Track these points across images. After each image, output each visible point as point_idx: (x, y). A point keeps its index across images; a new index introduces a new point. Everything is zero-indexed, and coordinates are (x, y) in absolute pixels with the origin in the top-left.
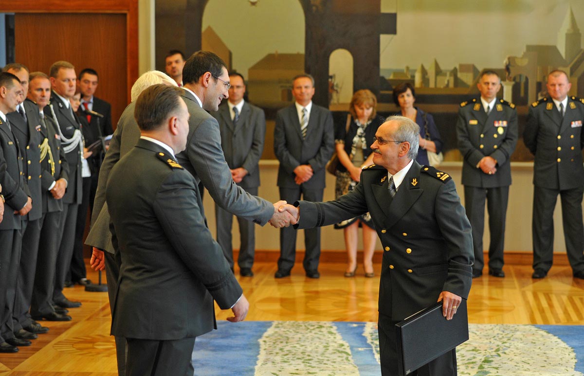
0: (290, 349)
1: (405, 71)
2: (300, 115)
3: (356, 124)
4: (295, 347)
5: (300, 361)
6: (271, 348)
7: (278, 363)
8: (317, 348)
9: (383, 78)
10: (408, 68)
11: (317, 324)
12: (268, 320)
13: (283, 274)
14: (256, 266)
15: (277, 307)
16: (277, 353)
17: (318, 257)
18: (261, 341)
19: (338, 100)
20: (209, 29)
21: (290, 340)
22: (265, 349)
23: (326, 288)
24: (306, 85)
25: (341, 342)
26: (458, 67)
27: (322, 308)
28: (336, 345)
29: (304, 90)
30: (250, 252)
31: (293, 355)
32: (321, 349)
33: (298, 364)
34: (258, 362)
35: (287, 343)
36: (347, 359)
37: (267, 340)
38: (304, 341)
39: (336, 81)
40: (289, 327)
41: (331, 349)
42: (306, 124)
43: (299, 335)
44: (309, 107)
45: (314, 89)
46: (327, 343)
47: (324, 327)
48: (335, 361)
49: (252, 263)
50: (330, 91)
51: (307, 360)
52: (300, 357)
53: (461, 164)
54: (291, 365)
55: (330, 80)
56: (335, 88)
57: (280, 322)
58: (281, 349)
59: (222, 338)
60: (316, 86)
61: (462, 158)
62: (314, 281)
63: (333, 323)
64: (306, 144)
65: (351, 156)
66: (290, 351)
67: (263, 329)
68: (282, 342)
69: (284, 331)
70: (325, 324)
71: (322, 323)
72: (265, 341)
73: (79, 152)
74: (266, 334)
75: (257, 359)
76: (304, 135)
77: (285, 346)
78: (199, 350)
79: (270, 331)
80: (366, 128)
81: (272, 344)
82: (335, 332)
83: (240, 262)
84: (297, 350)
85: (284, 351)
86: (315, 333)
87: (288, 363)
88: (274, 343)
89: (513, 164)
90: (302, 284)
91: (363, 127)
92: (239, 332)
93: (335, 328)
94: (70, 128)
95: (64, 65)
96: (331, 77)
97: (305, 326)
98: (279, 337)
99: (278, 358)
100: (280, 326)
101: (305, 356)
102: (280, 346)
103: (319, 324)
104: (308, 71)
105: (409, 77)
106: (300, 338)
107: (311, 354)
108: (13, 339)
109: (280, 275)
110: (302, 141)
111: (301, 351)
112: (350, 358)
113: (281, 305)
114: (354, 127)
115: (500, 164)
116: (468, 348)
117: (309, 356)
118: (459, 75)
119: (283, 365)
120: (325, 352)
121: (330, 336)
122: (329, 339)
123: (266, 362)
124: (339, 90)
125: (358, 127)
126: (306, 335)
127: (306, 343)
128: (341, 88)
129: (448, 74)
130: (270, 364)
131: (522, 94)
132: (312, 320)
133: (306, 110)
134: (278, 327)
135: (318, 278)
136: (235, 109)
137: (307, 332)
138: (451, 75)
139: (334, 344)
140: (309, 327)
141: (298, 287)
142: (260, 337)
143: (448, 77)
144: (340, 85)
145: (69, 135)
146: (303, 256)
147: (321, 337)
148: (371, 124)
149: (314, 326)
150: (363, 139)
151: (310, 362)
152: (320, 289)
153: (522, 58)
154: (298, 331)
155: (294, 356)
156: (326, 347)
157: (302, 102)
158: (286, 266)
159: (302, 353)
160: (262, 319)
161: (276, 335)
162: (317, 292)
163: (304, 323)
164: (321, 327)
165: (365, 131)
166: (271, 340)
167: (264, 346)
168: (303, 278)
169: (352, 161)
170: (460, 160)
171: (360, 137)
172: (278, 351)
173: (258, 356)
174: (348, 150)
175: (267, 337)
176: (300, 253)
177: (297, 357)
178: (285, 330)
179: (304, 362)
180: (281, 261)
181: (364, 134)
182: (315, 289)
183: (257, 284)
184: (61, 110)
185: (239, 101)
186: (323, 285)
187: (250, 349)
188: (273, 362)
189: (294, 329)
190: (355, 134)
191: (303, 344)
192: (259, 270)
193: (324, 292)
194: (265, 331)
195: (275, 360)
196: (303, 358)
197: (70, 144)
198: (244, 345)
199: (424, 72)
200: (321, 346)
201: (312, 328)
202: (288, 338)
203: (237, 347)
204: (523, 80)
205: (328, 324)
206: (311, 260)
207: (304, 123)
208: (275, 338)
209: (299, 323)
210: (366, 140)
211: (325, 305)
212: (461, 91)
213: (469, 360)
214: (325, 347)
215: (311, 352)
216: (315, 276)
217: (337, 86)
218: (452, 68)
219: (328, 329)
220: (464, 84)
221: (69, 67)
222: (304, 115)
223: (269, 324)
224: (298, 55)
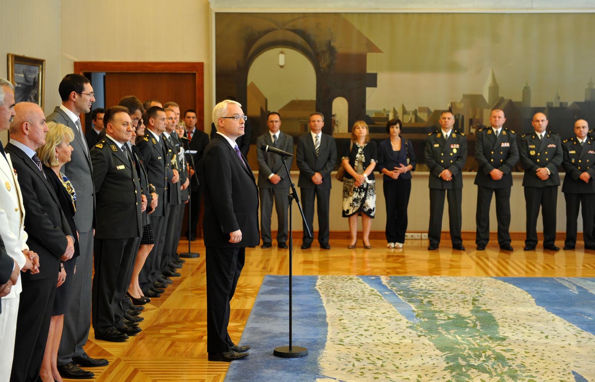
1: (383, 112)
2: (314, 139)
3: (357, 146)
4: (342, 291)
5: (351, 301)
6: (326, 292)
7: (336, 302)
8: (357, 293)
9: (368, 116)
10: (384, 110)
11: (348, 277)
12: (314, 275)
13: (307, 246)
16: (332, 296)
17: (328, 235)
18: (317, 288)
19: (338, 131)
20: (252, 83)
21: (336, 287)
24: (318, 120)
25: (371, 288)
26: (417, 109)
29: (317, 123)
30: (285, 232)
31: (343, 296)
32: (360, 293)
33: (351, 303)
34: (323, 301)
35: (335, 289)
36: (381, 299)
38: (346, 288)
39: (337, 118)
40: (330, 279)
41: (366, 293)
42: (318, 146)
43: (340, 284)
44: (320, 134)
45: (323, 123)
46: (362, 290)
47: (353, 279)
48: (374, 300)
49: (286, 239)
50: (333, 124)
51: (354, 300)
52: (349, 298)
53: (428, 173)
55: (333, 117)
56: (336, 123)
58: (334, 293)
60: (325, 121)
61: (429, 170)
63: (358, 276)
64: (319, 159)
65: (355, 167)
66: (340, 294)
67: (314, 280)
68: (331, 289)
69: (329, 282)
70: (353, 277)
72: (320, 288)
74: (318, 284)
75: (321, 300)
76: (317, 153)
77: (335, 291)
79: (319, 282)
80: (364, 149)
81: (325, 290)
83: (278, 239)
84: (344, 293)
85: (336, 294)
86: (350, 283)
89: (464, 173)
91: (362, 148)
93: (362, 280)
96: (334, 116)
97: (341, 278)
98: (328, 286)
100: (323, 278)
101: (352, 298)
102: (331, 291)
103: (350, 277)
104: (318, 111)
105: (385, 116)
106: (342, 286)
107: (355, 296)
109: (305, 248)
110: (316, 157)
111: (347, 294)
112: (383, 298)
114: (356, 148)
115: (455, 175)
116: (458, 292)
118: (418, 114)
120: (364, 295)
122: (363, 287)
123: (328, 301)
124: (338, 124)
125: (359, 148)
126: (345, 284)
127: (348, 289)
128: (340, 123)
129: (411, 113)
131: (460, 127)
133: (318, 137)
136: (274, 136)
137: (344, 282)
138: (413, 114)
139: (367, 290)
140: (344, 279)
142: (315, 285)
143: (411, 116)
144: (339, 121)
148: (367, 146)
149: (346, 278)
150: (363, 155)
151: (358, 301)
153: (459, 103)
154: (337, 281)
155: (344, 298)
156: (363, 292)
157: (315, 131)
158: (308, 241)
159: (349, 295)
164: (351, 279)
165: (363, 150)
166: (323, 287)
167: (321, 291)
169: (356, 171)
170: (427, 171)
171: (360, 154)
172: (332, 294)
173: (321, 298)
174: (352, 163)
175: (319, 286)
177: (347, 298)
180: (305, 237)
181: (363, 153)
185: (277, 131)
187: (313, 293)
188: (333, 302)
190: (357, 152)
191: (346, 290)
194: (316, 282)
195: (334, 300)
198: (307, 290)
199: (395, 112)
200: (359, 291)
203: (303, 292)
204: (461, 118)
205: (356, 277)
206: (324, 237)
208: (325, 286)
210: (365, 156)
212: (419, 125)
213: (462, 299)
215: (354, 294)
217: (337, 122)
218: (414, 110)
220: (421, 120)
222: (317, 140)
223: (316, 278)
224: (312, 101)
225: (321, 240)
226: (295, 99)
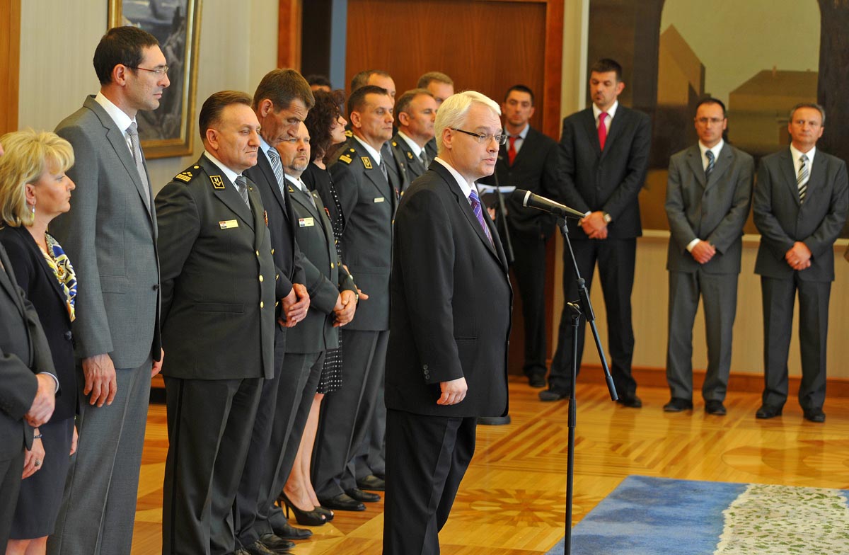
0: (772, 528)
2: (797, 165)
4: (779, 525)
5: (784, 548)
6: (742, 524)
7: (750, 548)
8: (812, 529)
11: (817, 491)
12: (740, 482)
13: (770, 412)
14: (730, 397)
15: (756, 461)
16: (750, 533)
17: (823, 389)
18: (726, 513)
20: (672, 29)
21: (772, 515)
22: (732, 526)
23: (835, 438)
24: (812, 120)
27: (825, 468)
28: (843, 526)
30: (722, 376)
31: (775, 537)
32: (819, 531)
33: (782, 552)
34: (718, 545)
35: (767, 518)
37: (736, 511)
38: (794, 516)
40: (771, 494)
41: (834, 530)
42: (806, 180)
43: (788, 508)
44: (811, 154)
45: (822, 129)
46: (829, 522)
47: (826, 497)
48: (839, 549)
49: (724, 393)
51: (795, 546)
52: (784, 541)
54: (769, 552)
57: (760, 485)
58: (757, 528)
59: (667, 505)
62: (817, 425)
63: (841, 491)
64: (804, 210)
66: (770, 532)
67: (733, 495)
68: (759, 517)
69: (764, 500)
70: (829, 492)
71: (824, 491)
72: (732, 514)
74: (735, 503)
75: (718, 541)
76: (802, 196)
77: (763, 523)
78: (629, 521)
79: (742, 499)
81: (744, 518)
82: (844, 505)
83: (706, 391)
84: (782, 529)
85: (761, 531)
86: (812, 506)
87: (767, 550)
88: (747, 517)
90: (796, 429)
92: (695, 497)
93: (844, 499)
95: (438, 78)
97: (798, 494)
98: (755, 509)
99: (751, 541)
100: (758, 491)
101: (793, 540)
102: (756, 522)
103: (820, 492)
106: (788, 512)
107: (803, 538)
108: (353, 489)
109: (765, 415)
110: (798, 207)
111: (788, 531)
113: (763, 460)
117: (799, 540)
119: (757, 552)
120: (825, 535)
121: (835, 511)
122: (833, 516)
123: (731, 546)
126: (798, 508)
127: (797, 521)
130: (737, 550)
132: (810, 486)
133: (807, 159)
134: (755, 493)
135: (822, 421)
136: (709, 154)
137: (799, 503)
139: (839, 524)
140: (804, 496)
141: (790, 434)
142: (726, 506)
147: (821, 512)
149: (811, 494)
151: (801, 549)
152: (826, 438)
154: (785, 500)
155: (775, 539)
156: (828, 529)
157: (801, 146)
158: (775, 400)
159: (789, 535)
160: (732, 480)
161: (751, 505)
162: (821, 443)
163: (796, 489)
164: (823, 496)
166: (743, 513)
167: (731, 521)
168: (800, 421)
172: (752, 530)
173: (720, 537)
175: (737, 508)
176: (794, 380)
177: (781, 540)
178: (766, 498)
179: (790, 549)
180: (767, 392)
182: (818, 438)
183: (728, 425)
185: (717, 142)
186: (829, 432)
187: (709, 524)
188: (743, 547)
189: (780, 497)
191: (791, 521)
192: (734, 404)
193: (831, 443)
194: (735, 498)
195: (746, 544)
196: (791, 542)
198: (701, 517)
200: (820, 526)
201: (809, 497)
202: (769, 511)
203: (688, 520)
205: (834, 494)
206: (812, 393)
207: (802, 178)
208: (749, 510)
209: (788, 489)
211: (828, 462)
214: (825, 527)
215: (803, 534)
219: (834, 499)
221: (445, 82)
222: (803, 166)
223: (740, 488)
224: (808, 74)
225: (805, 400)
226: (770, 68)
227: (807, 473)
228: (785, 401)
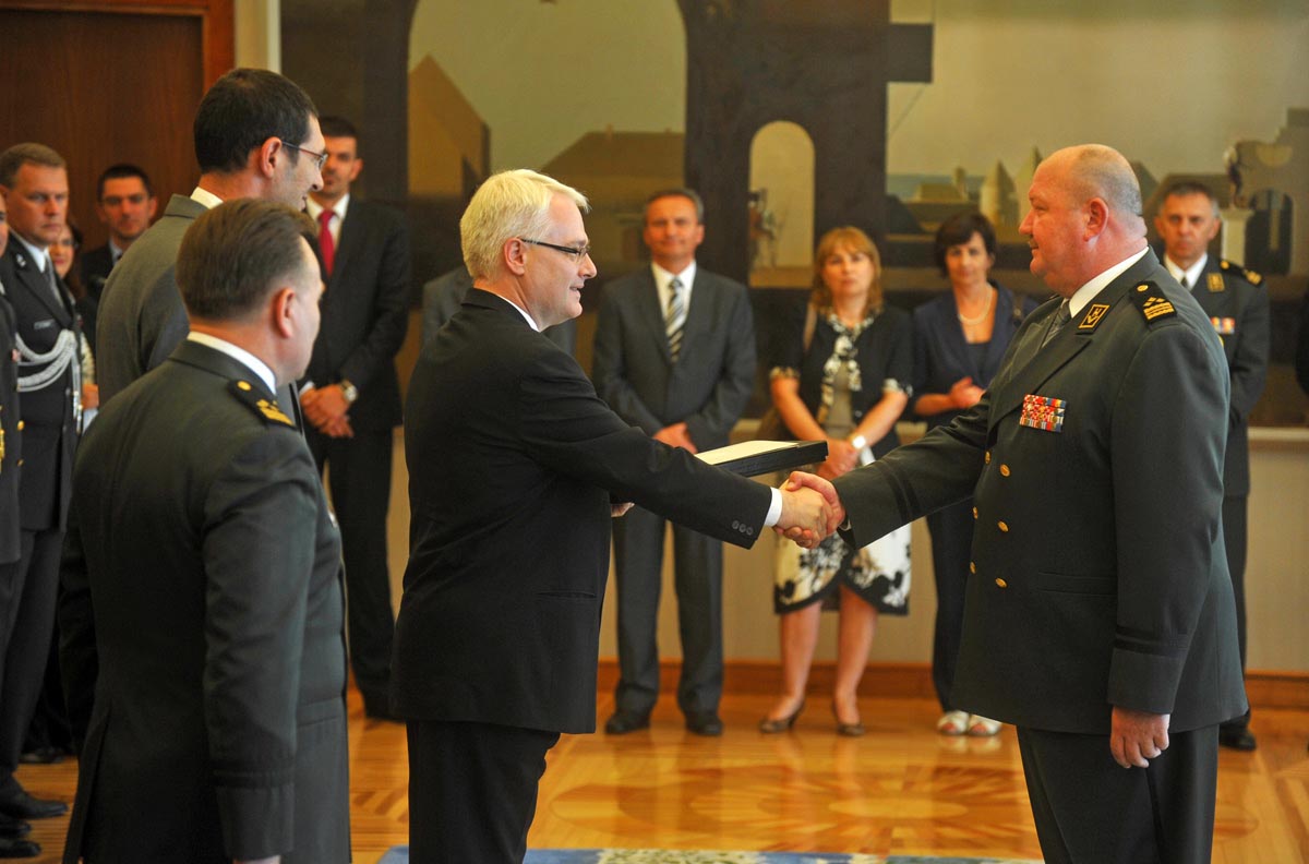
1: (954, 181)
2: (664, 295)
3: (831, 326)
9: (893, 199)
10: (960, 173)
11: (719, 858)
12: (587, 846)
13: (631, 723)
15: (609, 810)
17: (718, 679)
19: (774, 258)
20: (427, 62)
23: (740, 763)
24: (681, 217)
27: (727, 815)
29: (673, 229)
39: (769, 208)
42: (680, 321)
44: (688, 275)
50: (752, 233)
55: (752, 205)
56: (766, 226)
57: (621, 851)
62: (708, 743)
63: (763, 855)
64: (680, 372)
65: (822, 412)
70: (741, 857)
71: (734, 856)
73: (68, 392)
76: (675, 349)
80: (859, 338)
90: (675, 750)
91: (852, 335)
94: (46, 324)
95: (35, 155)
96: (756, 197)
97: (688, 863)
100: (620, 861)
103: (725, 858)
105: (965, 197)
109: (621, 727)
110: (669, 367)
113: (622, 807)
114: (826, 336)
124: (775, 231)
125: (838, 334)
128: (781, 226)
132: (707, 848)
133: (681, 285)
135: (717, 734)
141: (665, 759)
144: (778, 219)
145: (44, 343)
146: (677, 674)
148: (871, 325)
150: (853, 365)
152: (725, 763)
153: (1274, 146)
157: (668, 263)
158: (636, 701)
160: (572, 845)
162: (717, 773)
163: (683, 855)
165: (858, 344)
168: (679, 735)
169: (821, 426)
171: (842, 358)
174: (810, 394)
176: (670, 666)
180: (623, 688)
181: (856, 353)
182: (710, 764)
184: (22, 274)
186: (733, 754)
190: (829, 352)
193: (736, 772)
197: (43, 367)
199: (1004, 183)
204: (1278, 206)
205: (750, 858)
206: (698, 685)
207: (673, 317)
209: (671, 856)
210: (861, 368)
211: (733, 806)
216: (711, 728)
217: (771, 221)
221: (52, 163)
222: (674, 297)
223: (589, 858)
225: (687, 698)
226: (601, 128)
227: (697, 825)
228: (653, 703)
